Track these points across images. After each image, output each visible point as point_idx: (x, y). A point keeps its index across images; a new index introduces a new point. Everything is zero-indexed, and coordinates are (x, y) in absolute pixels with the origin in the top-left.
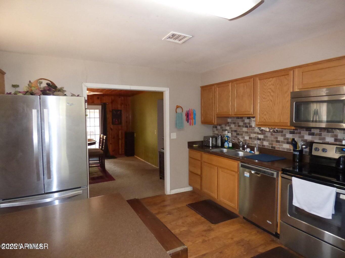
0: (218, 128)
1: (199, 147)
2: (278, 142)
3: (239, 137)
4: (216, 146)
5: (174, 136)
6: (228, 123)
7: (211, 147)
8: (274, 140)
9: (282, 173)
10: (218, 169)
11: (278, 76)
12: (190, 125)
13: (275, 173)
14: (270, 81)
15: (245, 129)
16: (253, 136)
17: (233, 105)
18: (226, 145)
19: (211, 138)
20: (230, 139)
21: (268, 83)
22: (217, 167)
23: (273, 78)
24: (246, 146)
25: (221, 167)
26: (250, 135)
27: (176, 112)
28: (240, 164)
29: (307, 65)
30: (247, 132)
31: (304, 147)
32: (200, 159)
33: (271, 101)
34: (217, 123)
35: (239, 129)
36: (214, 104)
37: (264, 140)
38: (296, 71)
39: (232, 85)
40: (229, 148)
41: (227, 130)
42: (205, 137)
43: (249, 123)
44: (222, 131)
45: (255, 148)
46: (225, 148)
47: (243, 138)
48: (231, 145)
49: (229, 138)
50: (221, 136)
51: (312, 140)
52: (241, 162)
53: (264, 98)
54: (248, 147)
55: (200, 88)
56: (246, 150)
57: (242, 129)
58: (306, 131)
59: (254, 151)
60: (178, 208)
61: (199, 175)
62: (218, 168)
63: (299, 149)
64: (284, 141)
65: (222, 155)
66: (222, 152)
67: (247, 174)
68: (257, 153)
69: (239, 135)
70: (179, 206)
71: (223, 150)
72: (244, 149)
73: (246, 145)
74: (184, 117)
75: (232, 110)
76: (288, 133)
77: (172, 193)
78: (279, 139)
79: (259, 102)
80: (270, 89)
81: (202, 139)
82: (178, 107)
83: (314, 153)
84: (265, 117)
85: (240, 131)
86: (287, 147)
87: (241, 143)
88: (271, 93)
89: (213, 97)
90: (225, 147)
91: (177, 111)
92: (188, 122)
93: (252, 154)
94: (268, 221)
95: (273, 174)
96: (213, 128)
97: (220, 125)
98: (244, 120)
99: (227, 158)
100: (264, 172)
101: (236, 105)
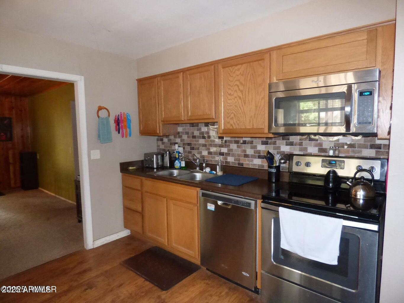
0: (164, 141)
1: (137, 169)
2: (246, 156)
3: (194, 152)
4: (162, 167)
5: (96, 155)
6: (179, 133)
7: (156, 168)
8: (242, 154)
9: (262, 202)
10: (167, 202)
11: (249, 62)
12: (123, 137)
13: (253, 203)
14: (239, 70)
15: (202, 141)
16: (213, 149)
17: (186, 107)
18: (177, 164)
19: (155, 156)
20: (182, 156)
21: (235, 72)
22: (165, 199)
23: (242, 64)
24: (204, 165)
25: (172, 199)
26: (209, 149)
27: (98, 117)
28: (201, 192)
29: (289, 45)
30: (205, 145)
31: (283, 161)
32: (139, 188)
33: (240, 98)
34: (163, 134)
35: (194, 142)
36: (158, 105)
37: (228, 154)
38: (274, 54)
39: (183, 77)
40: (181, 168)
41: (177, 143)
42: (146, 155)
43: (208, 133)
44: (170, 145)
45: (218, 167)
46: (176, 169)
47: (201, 153)
48: (183, 164)
49: (180, 155)
50: (169, 152)
51: (291, 152)
52: (202, 189)
53: (230, 95)
54: (208, 165)
55: (136, 82)
56: (204, 170)
57: (198, 141)
58: (283, 139)
59: (216, 171)
60: (106, 272)
61: (139, 213)
62: (167, 200)
63: (276, 164)
64: (255, 155)
65: (171, 179)
66: (171, 174)
67: (211, 207)
68: (220, 173)
69: (193, 149)
70: (108, 267)
71: (173, 172)
72: (202, 169)
73: (204, 162)
74: (113, 125)
75: (184, 113)
76: (259, 144)
77: (96, 246)
78: (247, 153)
79: (223, 100)
80: (239, 80)
81: (142, 158)
82: (100, 108)
83: (295, 169)
84: (232, 122)
85: (195, 144)
86: (258, 162)
87: (198, 161)
88: (240, 87)
89: (157, 95)
90: (176, 167)
91: (100, 115)
92: (119, 133)
93: (212, 175)
94: (244, 273)
95: (249, 205)
96: (157, 141)
97: (167, 136)
98: (201, 128)
99: (180, 184)
100: (237, 202)
101: (190, 106)
